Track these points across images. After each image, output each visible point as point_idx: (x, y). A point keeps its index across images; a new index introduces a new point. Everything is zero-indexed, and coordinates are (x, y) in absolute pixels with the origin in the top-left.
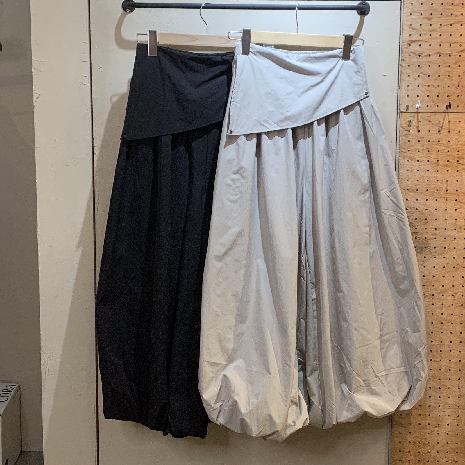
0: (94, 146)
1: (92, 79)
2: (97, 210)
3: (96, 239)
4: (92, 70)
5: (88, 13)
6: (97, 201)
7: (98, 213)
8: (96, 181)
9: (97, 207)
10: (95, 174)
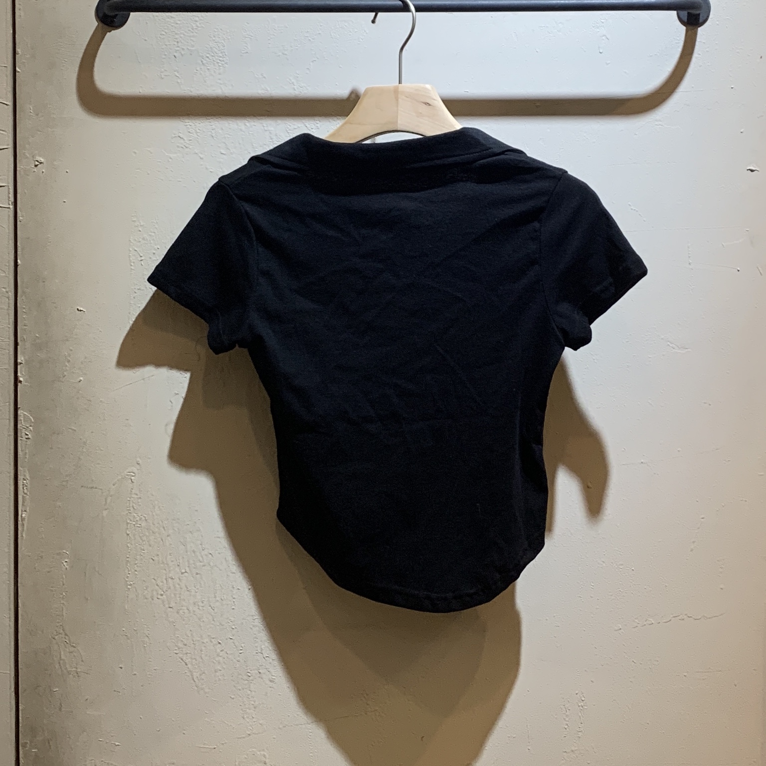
0: (19, 361)
1: (19, 191)
2: (23, 528)
3: (20, 605)
4: (18, 169)
5: (12, 32)
6: (23, 505)
7: (24, 535)
8: (22, 451)
9: (23, 519)
10: (19, 435)
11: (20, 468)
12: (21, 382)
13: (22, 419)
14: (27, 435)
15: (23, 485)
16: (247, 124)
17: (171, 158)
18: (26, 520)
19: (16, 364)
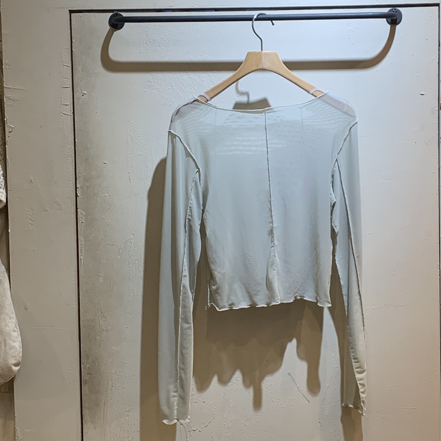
1: (75, 107)
2: (81, 264)
3: (80, 298)
4: (74, 97)
5: (70, 32)
6: (81, 253)
7: (82, 267)
8: (80, 228)
9: (81, 259)
10: (78, 221)
11: (79, 236)
12: (78, 196)
13: (80, 213)
14: (82, 221)
15: (81, 244)
16: (181, 75)
17: (145, 91)
18: (83, 260)
19: (76, 188)
